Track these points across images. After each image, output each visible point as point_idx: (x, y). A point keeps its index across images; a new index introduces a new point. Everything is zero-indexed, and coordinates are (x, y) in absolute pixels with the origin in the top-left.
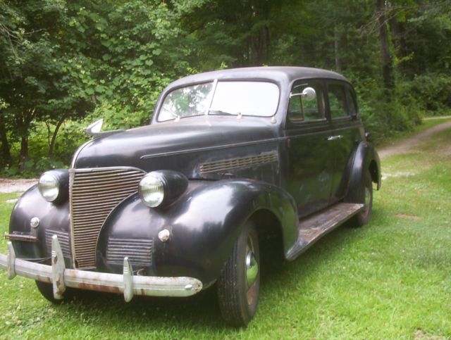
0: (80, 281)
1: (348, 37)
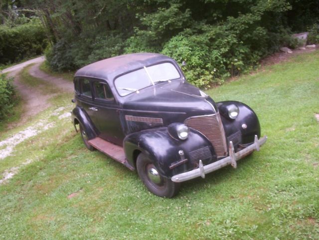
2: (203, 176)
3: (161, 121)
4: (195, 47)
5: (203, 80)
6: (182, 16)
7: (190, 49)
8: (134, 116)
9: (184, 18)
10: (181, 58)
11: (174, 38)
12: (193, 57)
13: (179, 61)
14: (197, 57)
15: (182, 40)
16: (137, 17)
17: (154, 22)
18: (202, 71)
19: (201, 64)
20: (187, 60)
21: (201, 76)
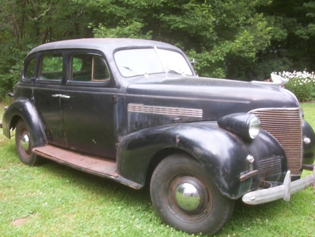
3: (198, 113)
8: (145, 104)
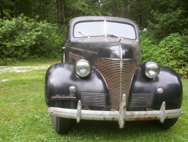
0: (136, 117)
1: (41, 7)
2: (78, 120)
4: (184, 44)
5: (183, 70)
6: (184, 20)
7: (181, 44)
9: (185, 22)
10: (172, 49)
11: (172, 34)
12: (181, 51)
13: (169, 51)
14: (184, 52)
15: (177, 36)
16: (152, 12)
17: (162, 19)
18: (184, 63)
19: (185, 58)
20: (175, 52)
21: (182, 67)
